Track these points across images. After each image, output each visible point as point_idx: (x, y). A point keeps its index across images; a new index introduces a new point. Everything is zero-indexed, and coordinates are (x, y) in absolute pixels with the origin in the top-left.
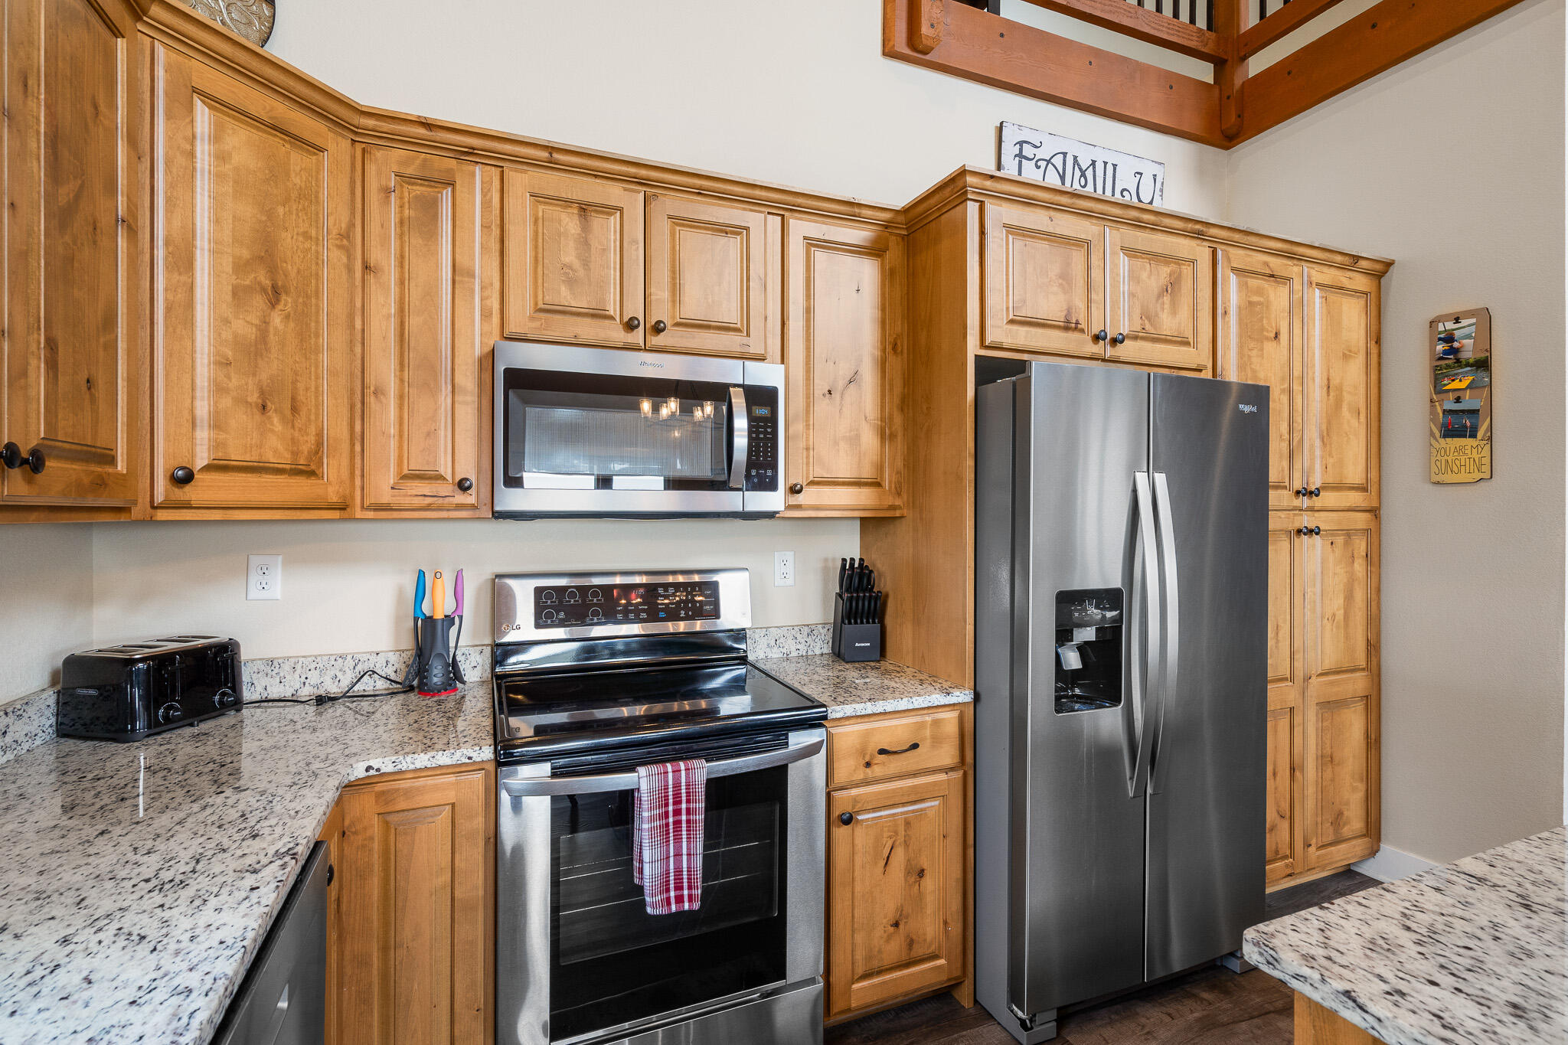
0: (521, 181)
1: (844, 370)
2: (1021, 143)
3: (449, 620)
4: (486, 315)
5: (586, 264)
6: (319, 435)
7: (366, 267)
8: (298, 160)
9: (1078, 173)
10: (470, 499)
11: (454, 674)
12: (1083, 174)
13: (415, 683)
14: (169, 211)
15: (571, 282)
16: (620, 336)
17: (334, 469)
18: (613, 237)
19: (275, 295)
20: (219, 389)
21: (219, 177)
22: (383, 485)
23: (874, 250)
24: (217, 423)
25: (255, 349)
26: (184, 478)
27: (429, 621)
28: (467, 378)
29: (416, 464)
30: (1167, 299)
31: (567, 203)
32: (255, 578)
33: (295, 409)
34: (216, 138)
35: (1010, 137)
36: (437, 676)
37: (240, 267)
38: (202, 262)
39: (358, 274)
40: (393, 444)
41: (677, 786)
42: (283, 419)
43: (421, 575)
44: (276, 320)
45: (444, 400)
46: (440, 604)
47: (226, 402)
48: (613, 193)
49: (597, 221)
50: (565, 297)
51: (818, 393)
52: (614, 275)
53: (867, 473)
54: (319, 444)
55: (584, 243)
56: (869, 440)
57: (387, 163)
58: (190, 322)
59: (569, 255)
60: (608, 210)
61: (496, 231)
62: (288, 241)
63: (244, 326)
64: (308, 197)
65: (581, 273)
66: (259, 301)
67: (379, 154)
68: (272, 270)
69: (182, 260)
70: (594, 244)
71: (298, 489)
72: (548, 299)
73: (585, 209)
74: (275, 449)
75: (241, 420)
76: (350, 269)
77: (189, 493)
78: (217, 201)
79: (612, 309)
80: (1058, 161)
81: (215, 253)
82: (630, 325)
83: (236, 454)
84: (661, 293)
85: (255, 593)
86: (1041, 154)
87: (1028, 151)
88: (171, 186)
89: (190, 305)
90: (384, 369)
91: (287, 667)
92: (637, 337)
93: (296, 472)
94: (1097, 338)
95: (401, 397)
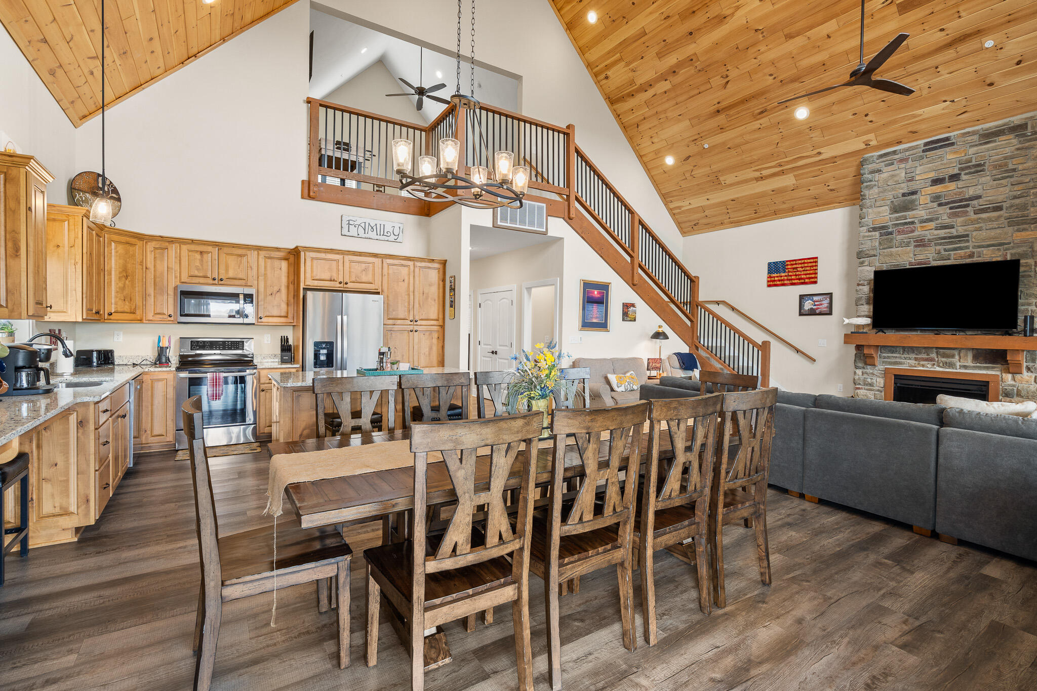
0: (185, 248)
1: (276, 289)
2: (349, 221)
3: (168, 348)
4: (176, 277)
5: (202, 265)
6: (136, 305)
7: (146, 268)
8: (131, 249)
9: (370, 228)
10: (172, 319)
11: (168, 360)
12: (372, 228)
13: (158, 363)
14: (107, 265)
15: (198, 270)
16: (212, 282)
17: (139, 312)
18: (210, 259)
19: (127, 277)
20: (116, 297)
21: (116, 256)
22: (150, 316)
23: (286, 259)
24: (116, 304)
25: (123, 289)
26: (110, 314)
27: (162, 348)
28: (171, 292)
29: (158, 311)
30: (364, 273)
31: (197, 251)
32: (116, 336)
33: (131, 300)
34: (116, 248)
35: (345, 219)
36: (164, 360)
37: (120, 273)
38: (113, 273)
39: (144, 270)
40: (153, 307)
41: (216, 377)
42: (129, 302)
43: (159, 337)
44: (127, 282)
45: (165, 297)
46: (165, 343)
47: (118, 299)
48: (210, 249)
49: (205, 256)
50: (196, 273)
51: (268, 294)
52: (210, 267)
53: (283, 314)
54: (136, 307)
55: (202, 260)
56: (284, 306)
57: (151, 246)
58: (111, 285)
59: (198, 264)
60: (208, 253)
61: (178, 258)
62: (129, 266)
63: (121, 285)
64: (133, 256)
65: (201, 267)
66: (124, 279)
67: (149, 243)
68: (126, 272)
69: (110, 274)
70: (204, 260)
71: (132, 316)
72: (192, 274)
73: (201, 253)
74: (127, 308)
75: (120, 303)
76: (142, 269)
77: (111, 317)
78: (116, 261)
79: (209, 275)
80: (363, 225)
81: (116, 271)
82: (214, 279)
83: (119, 310)
84: (222, 271)
85: (116, 340)
86: (356, 223)
87: (351, 222)
88: (108, 260)
89: (111, 282)
90: (151, 290)
91: (124, 358)
92: (216, 282)
93: (131, 313)
94: (340, 283)
95: (155, 296)
